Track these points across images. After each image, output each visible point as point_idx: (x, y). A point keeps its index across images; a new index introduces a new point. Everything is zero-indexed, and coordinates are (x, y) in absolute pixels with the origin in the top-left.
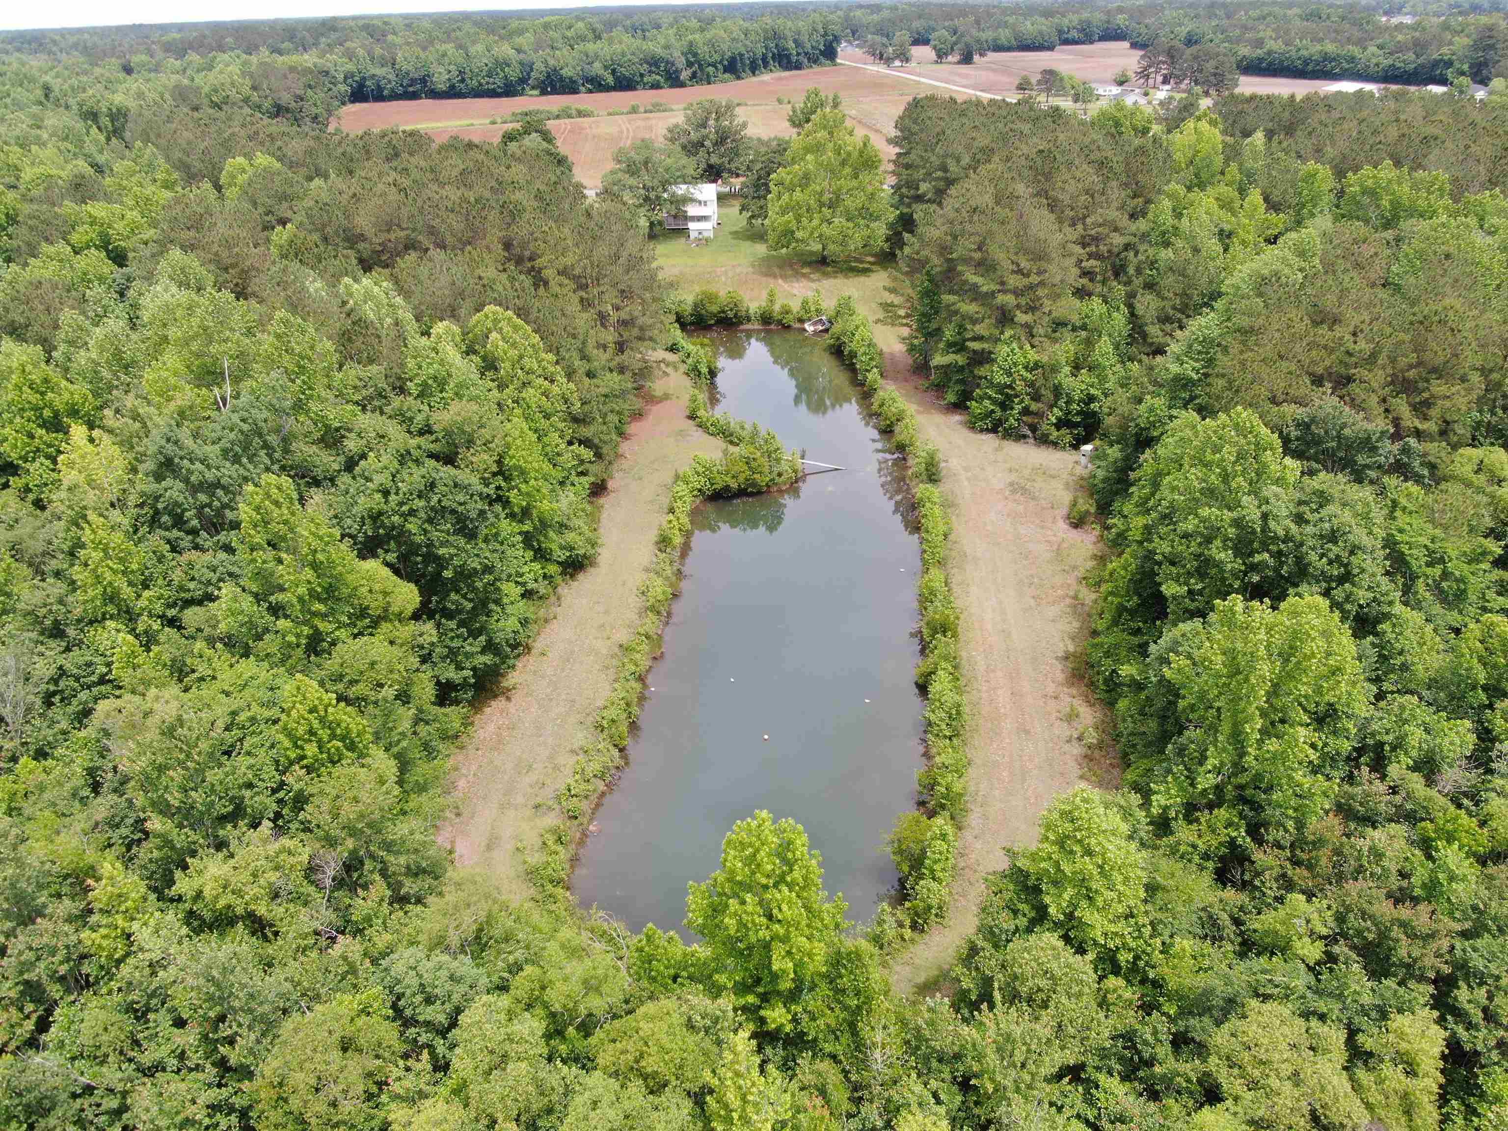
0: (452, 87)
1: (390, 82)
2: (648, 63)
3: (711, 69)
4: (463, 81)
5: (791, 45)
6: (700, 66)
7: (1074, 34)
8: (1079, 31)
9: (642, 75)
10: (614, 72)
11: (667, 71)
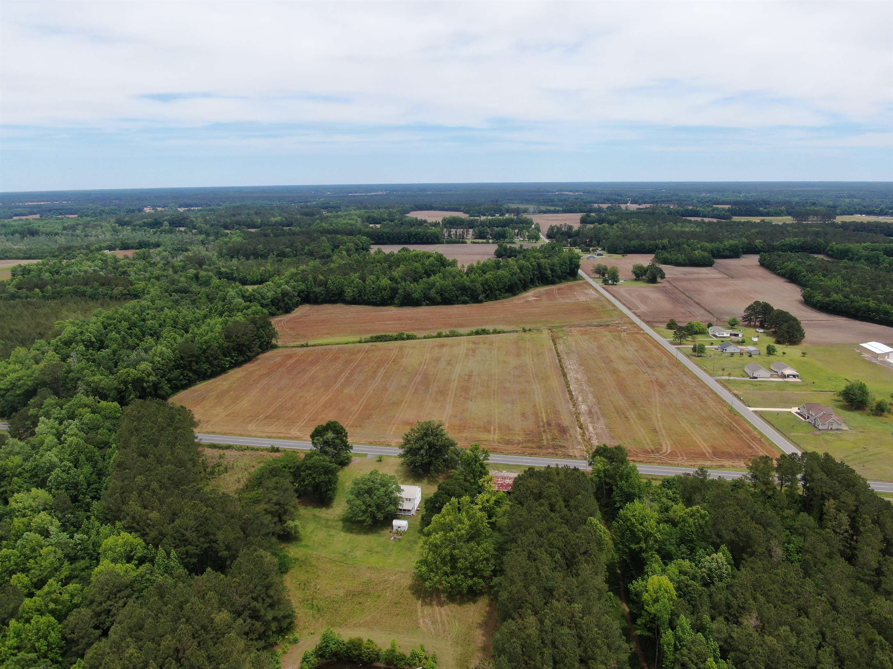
0: (355, 299)
1: (322, 295)
2: (461, 289)
3: (498, 292)
4: (360, 296)
5: (549, 272)
6: (491, 291)
7: (727, 253)
8: (730, 251)
9: (457, 297)
10: (441, 295)
11: (472, 295)
